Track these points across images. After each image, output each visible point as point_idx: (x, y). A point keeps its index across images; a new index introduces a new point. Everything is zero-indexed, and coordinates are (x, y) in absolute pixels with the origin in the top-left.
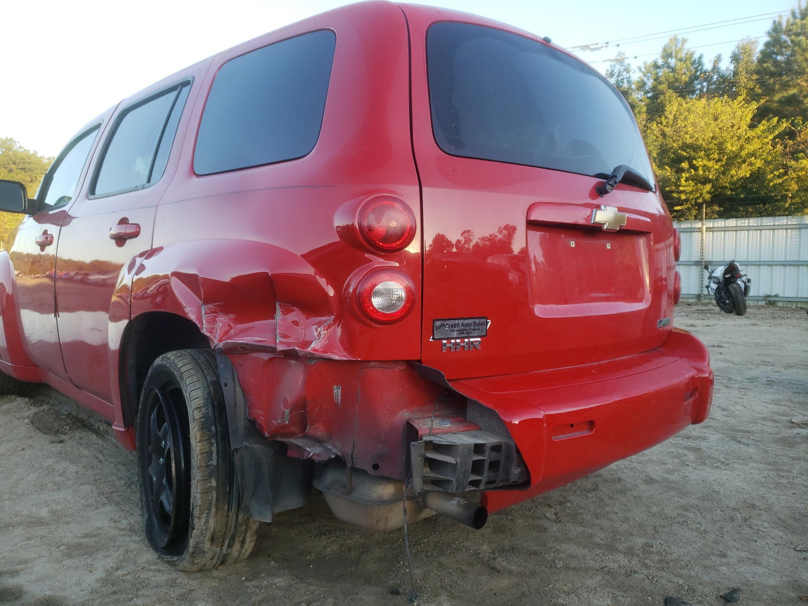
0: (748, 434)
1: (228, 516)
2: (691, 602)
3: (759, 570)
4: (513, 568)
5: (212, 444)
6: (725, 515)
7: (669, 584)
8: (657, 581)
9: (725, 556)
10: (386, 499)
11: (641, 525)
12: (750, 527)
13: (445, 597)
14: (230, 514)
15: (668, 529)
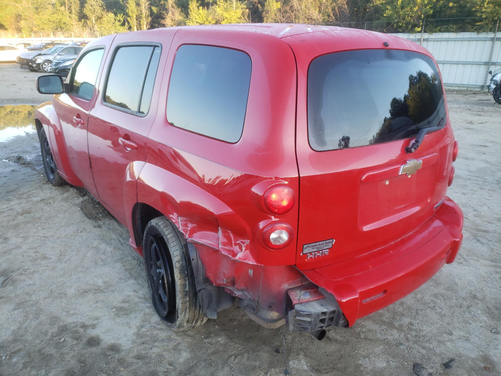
0: (485, 234)
1: (195, 312)
2: (427, 367)
3: (468, 345)
4: (338, 337)
5: (186, 280)
6: (458, 302)
7: (418, 353)
8: (412, 351)
9: (451, 334)
10: (275, 318)
11: (410, 308)
12: (470, 313)
13: (302, 356)
14: (196, 311)
15: (424, 312)
